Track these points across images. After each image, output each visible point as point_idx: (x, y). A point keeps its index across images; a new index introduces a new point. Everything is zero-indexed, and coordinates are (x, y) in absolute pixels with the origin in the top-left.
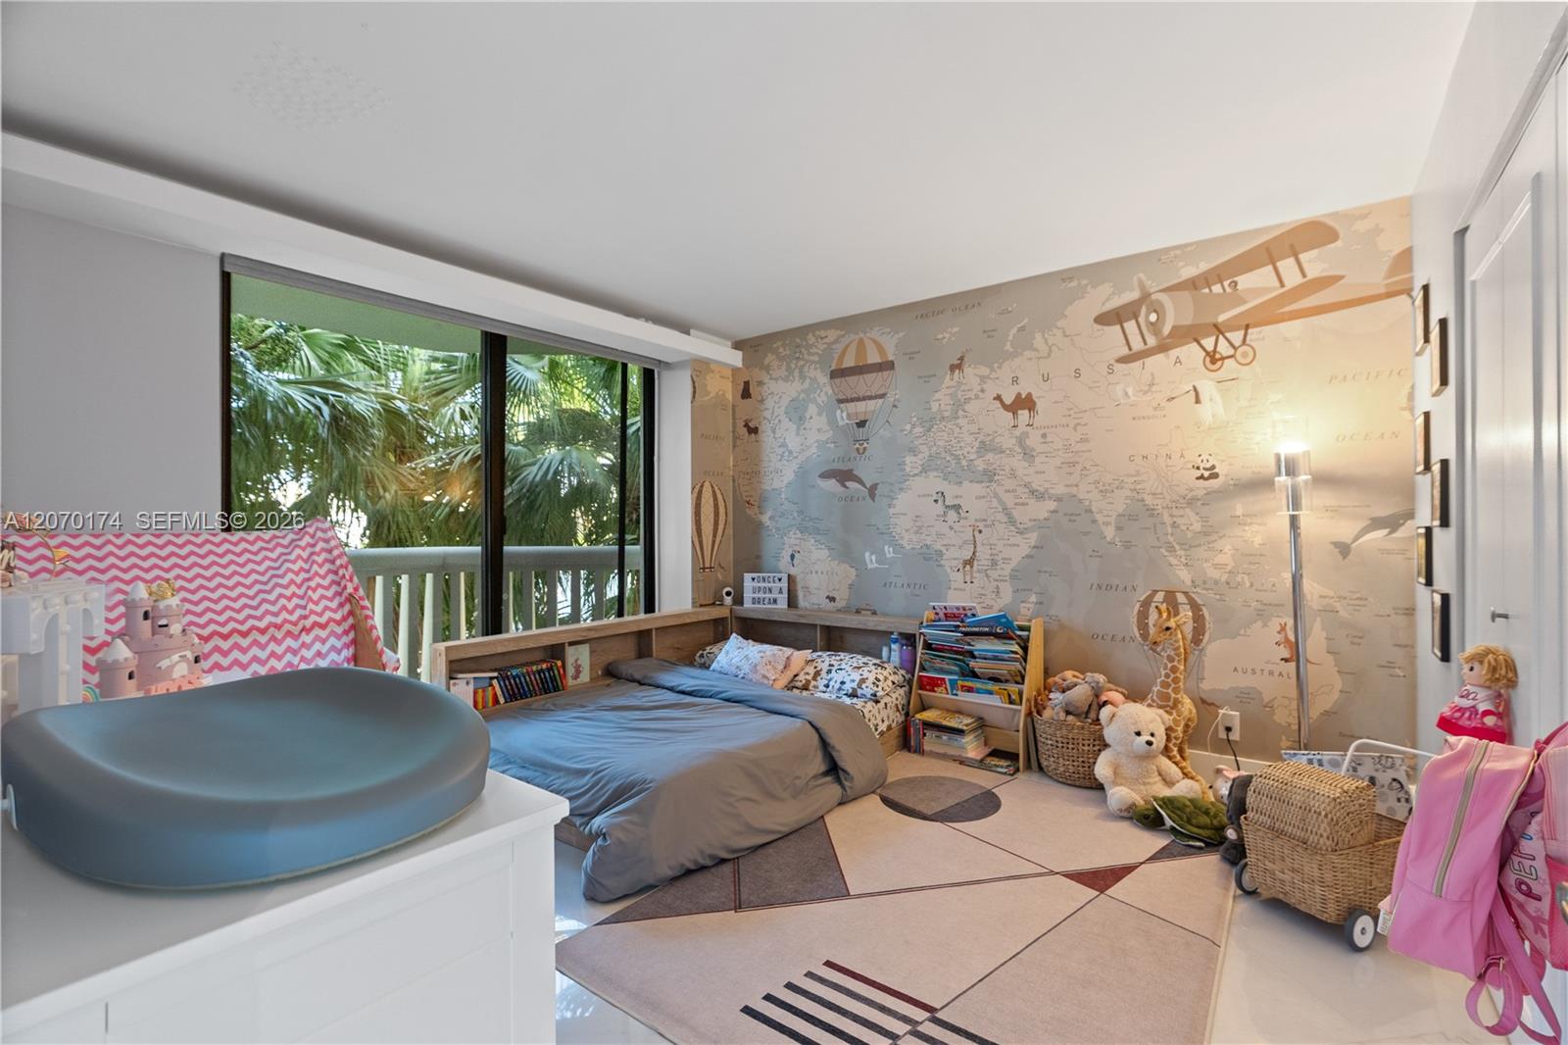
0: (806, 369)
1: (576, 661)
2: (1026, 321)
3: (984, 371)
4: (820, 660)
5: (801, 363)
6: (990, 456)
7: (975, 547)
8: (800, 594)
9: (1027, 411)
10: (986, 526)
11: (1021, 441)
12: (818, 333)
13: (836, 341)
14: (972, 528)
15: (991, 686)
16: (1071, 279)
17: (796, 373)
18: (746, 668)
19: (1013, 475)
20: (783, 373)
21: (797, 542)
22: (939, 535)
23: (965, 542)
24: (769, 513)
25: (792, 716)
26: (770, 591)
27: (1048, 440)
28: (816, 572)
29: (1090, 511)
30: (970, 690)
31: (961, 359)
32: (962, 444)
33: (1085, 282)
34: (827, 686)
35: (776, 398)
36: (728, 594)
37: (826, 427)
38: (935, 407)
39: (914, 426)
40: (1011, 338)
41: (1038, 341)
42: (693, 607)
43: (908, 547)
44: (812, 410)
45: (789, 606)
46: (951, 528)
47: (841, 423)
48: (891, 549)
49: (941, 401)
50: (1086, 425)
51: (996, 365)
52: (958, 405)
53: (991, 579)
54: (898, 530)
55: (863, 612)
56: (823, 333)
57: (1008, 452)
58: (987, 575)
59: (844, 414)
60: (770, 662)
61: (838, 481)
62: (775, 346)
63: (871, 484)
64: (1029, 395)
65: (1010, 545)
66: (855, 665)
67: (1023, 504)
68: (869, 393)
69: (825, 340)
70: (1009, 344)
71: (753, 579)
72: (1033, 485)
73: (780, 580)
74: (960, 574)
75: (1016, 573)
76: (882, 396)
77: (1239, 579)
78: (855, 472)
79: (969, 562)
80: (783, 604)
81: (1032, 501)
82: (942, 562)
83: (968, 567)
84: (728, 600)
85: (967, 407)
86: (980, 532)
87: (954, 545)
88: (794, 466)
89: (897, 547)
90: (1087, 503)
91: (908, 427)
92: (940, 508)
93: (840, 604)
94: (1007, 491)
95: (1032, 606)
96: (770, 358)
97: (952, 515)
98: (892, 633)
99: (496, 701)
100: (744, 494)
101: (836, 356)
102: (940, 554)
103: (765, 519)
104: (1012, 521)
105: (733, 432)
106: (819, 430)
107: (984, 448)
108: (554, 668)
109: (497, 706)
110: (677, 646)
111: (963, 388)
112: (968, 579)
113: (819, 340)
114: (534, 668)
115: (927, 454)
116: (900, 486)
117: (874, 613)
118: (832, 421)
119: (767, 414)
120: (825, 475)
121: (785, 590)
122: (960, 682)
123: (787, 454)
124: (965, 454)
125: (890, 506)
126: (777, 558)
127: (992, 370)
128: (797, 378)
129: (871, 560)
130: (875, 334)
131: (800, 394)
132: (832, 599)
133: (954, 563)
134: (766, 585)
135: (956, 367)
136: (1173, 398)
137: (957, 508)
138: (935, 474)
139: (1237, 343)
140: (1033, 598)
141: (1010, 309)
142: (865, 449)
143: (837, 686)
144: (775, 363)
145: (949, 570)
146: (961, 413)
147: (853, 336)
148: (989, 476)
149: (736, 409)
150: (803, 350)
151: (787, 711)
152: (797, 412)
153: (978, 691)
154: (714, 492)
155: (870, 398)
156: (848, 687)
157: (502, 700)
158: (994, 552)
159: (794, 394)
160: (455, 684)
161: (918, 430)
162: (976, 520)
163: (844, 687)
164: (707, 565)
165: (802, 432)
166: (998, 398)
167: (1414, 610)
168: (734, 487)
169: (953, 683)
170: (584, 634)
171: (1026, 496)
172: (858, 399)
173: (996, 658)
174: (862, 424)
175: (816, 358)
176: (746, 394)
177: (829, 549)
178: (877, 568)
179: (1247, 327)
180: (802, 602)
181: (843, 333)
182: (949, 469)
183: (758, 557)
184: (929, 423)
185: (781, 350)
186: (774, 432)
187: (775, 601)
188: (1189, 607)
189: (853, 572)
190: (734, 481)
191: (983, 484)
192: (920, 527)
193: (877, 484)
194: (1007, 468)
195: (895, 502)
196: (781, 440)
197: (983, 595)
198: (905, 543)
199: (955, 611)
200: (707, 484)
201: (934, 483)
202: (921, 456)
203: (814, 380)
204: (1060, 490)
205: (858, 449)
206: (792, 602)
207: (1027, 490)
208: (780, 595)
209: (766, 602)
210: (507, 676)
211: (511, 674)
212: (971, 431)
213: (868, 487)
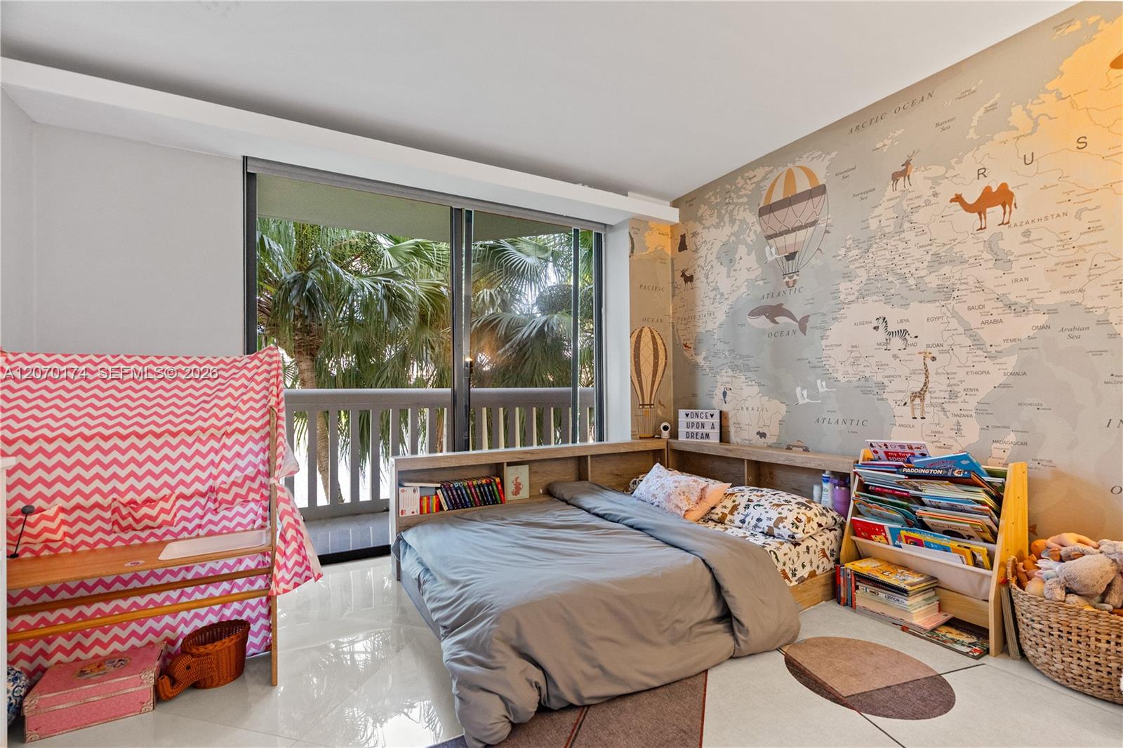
0: (735, 212)
1: (516, 479)
2: (998, 96)
3: (938, 170)
4: (739, 494)
5: (731, 207)
6: (946, 269)
7: (927, 378)
8: (732, 430)
9: (1000, 208)
10: (941, 352)
11: (990, 246)
12: (746, 174)
13: (764, 178)
14: (922, 355)
15: (946, 541)
16: (1070, 22)
17: (727, 218)
18: (661, 497)
19: (980, 287)
20: (715, 220)
21: (729, 379)
22: (880, 366)
23: (914, 372)
24: (704, 354)
25: (687, 551)
26: (703, 426)
27: (1031, 238)
28: (747, 409)
29: (1104, 322)
30: (918, 543)
31: (907, 164)
32: (909, 261)
33: (1092, 20)
34: (743, 522)
35: (709, 246)
36: (666, 428)
37: (755, 266)
38: (873, 224)
39: (849, 249)
40: (975, 123)
41: (1018, 116)
42: (632, 439)
43: (843, 380)
44: (742, 250)
45: (721, 440)
46: (895, 357)
47: (770, 259)
48: (824, 383)
49: (883, 215)
50: (1098, 207)
51: (953, 161)
52: (903, 218)
53: (948, 414)
54: (832, 362)
55: (793, 448)
56: (751, 174)
57: (972, 261)
58: (943, 410)
59: (773, 250)
61: (767, 317)
62: (707, 197)
63: (801, 317)
64: (1004, 186)
65: (976, 373)
66: (775, 502)
67: (995, 322)
68: (798, 224)
69: (753, 181)
70: (972, 131)
71: (687, 415)
72: (1010, 297)
73: (712, 416)
74: (908, 409)
75: (986, 407)
76: (813, 223)
78: (783, 307)
79: (920, 395)
80: (714, 438)
81: (1009, 318)
82: (885, 396)
83: (918, 401)
84: (665, 434)
85: (914, 218)
86: (934, 359)
87: (900, 376)
88: (725, 307)
89: (831, 381)
90: (1100, 312)
91: (842, 251)
92: (881, 335)
93: (770, 440)
94: (970, 309)
95: (1009, 447)
96: (703, 210)
97: (897, 342)
98: (824, 471)
99: (440, 508)
100: (682, 338)
101: (764, 193)
102: (882, 386)
103: (700, 360)
104: (978, 343)
105: (672, 283)
106: (748, 269)
107: (938, 261)
108: (493, 484)
109: (441, 512)
110: (616, 472)
111: (910, 196)
112: (918, 414)
113: (748, 181)
114: (475, 483)
115: (864, 279)
116: (835, 315)
117: (806, 450)
118: (761, 258)
119: (701, 262)
120: (754, 314)
121: (717, 426)
122: (903, 533)
123: (718, 296)
124: (913, 271)
125: (822, 338)
126: (711, 395)
127: (949, 167)
128: (727, 224)
129: (802, 396)
130: (804, 162)
131: (730, 237)
132: (763, 435)
133: (900, 396)
134: (699, 420)
135: (902, 174)
137: (903, 333)
138: (875, 298)
140: (1012, 437)
141: (973, 88)
142: (795, 281)
143: (754, 522)
144: (708, 212)
145: (893, 404)
146: (907, 225)
147: (781, 169)
148: (946, 292)
149: (675, 261)
150: (732, 195)
151: (681, 545)
152: (728, 256)
153: (928, 545)
154: (653, 338)
155: (800, 228)
156: (764, 525)
157: (445, 508)
158: (952, 382)
159: (725, 239)
160: (403, 491)
161: (855, 252)
162: (928, 346)
163: (760, 524)
164: (647, 402)
165: (732, 273)
166: (958, 199)
168: (673, 332)
169: (896, 534)
170: (521, 456)
171: (1000, 311)
172: (787, 232)
173: (953, 508)
174: (791, 257)
175: (745, 200)
176: (683, 247)
177: (760, 385)
178: (808, 403)
180: (733, 437)
181: (772, 168)
182: (892, 291)
183: (694, 395)
184: (866, 245)
185: (713, 198)
186: (707, 278)
187: (708, 436)
189: (783, 408)
190: (673, 328)
191: (937, 304)
192: (857, 358)
193: (809, 316)
194: (971, 281)
195: (828, 333)
196: (713, 284)
197: (938, 432)
198: (839, 376)
199: (898, 450)
200: (646, 330)
201: (873, 308)
202: (857, 281)
203: (743, 221)
204: (1053, 299)
205: (787, 283)
206: (724, 438)
207: (1001, 305)
208: (713, 431)
209: (699, 436)
210: (450, 488)
211: (454, 486)
212: (921, 245)
213: (798, 320)
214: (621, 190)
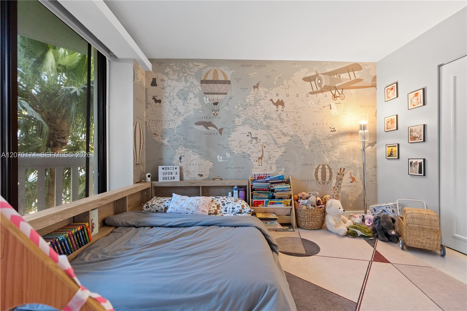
0: (188, 77)
2: (281, 75)
3: (267, 90)
4: (216, 200)
5: (186, 74)
6: (268, 120)
7: (263, 153)
8: (185, 175)
9: (281, 106)
10: (267, 145)
11: (279, 116)
12: (194, 63)
13: (204, 68)
14: (262, 146)
15: (280, 201)
16: (296, 64)
17: (183, 78)
19: (276, 127)
20: (176, 77)
21: (183, 152)
22: (249, 148)
23: (259, 151)
24: (167, 139)
26: (171, 173)
27: (288, 116)
28: (193, 165)
29: (301, 140)
30: (273, 203)
31: (258, 84)
32: (258, 115)
33: (300, 66)
35: (172, 88)
36: (149, 176)
37: (198, 103)
38: (247, 100)
39: (239, 107)
40: (276, 80)
41: (285, 82)
42: (134, 185)
44: (191, 95)
45: (180, 180)
46: (254, 146)
47: (206, 102)
48: (229, 154)
49: (250, 98)
50: (300, 112)
51: (271, 89)
52: (257, 101)
53: (268, 164)
54: (232, 146)
55: (216, 180)
56: (197, 64)
57: (275, 119)
58: (267, 163)
59: (208, 99)
60: (203, 204)
61: (204, 126)
62: (171, 65)
63: (220, 128)
64: (282, 100)
65: (276, 152)
67: (280, 138)
68: (219, 92)
69: (198, 67)
70: (275, 82)
71: (163, 169)
72: (283, 131)
73: (176, 168)
74: (257, 162)
75: (278, 161)
76: (225, 94)
77: (341, 160)
78: (212, 123)
79: (261, 158)
80: (177, 179)
81: (283, 137)
82: (250, 158)
83: (260, 160)
84: (149, 179)
85: (260, 102)
86: (265, 147)
87: (255, 152)
88: (182, 118)
89: (232, 153)
90: (300, 138)
91: (237, 107)
92: (249, 138)
93: (205, 177)
94: (274, 133)
95: (283, 172)
96: (168, 70)
97: (254, 141)
98: (234, 186)
100: (152, 130)
101: (204, 75)
102: (249, 155)
103: (165, 142)
104: (276, 143)
105: (146, 101)
106: (195, 104)
107: (266, 117)
108: (85, 228)
111: (258, 95)
112: (260, 164)
113: (195, 66)
114: (73, 232)
115: (244, 118)
116: (233, 129)
117: (221, 179)
118: (201, 101)
119: (167, 95)
120: (198, 124)
121: (178, 173)
122: (270, 201)
123: (178, 113)
124: (259, 119)
125: (228, 137)
126: (172, 159)
127: (269, 90)
128: (183, 81)
129: (220, 159)
130: (222, 68)
131: (185, 87)
132: (201, 175)
133: (255, 159)
134: (170, 171)
135: (256, 87)
136: (324, 107)
137: (256, 138)
138: (248, 125)
139: (340, 93)
140: (283, 170)
141: (276, 70)
142: (217, 114)
144: (171, 73)
145: (253, 161)
146: (257, 104)
147: (212, 68)
148: (268, 127)
149: (148, 90)
150: (186, 69)
152: (183, 95)
153: (276, 204)
155: (220, 94)
158: (270, 154)
159: (182, 88)
161: (240, 108)
162: (263, 143)
164: (138, 163)
165: (186, 104)
166: (271, 100)
167: (376, 166)
168: (146, 126)
169: (267, 202)
170: (100, 203)
171: (281, 135)
172: (214, 94)
173: (282, 191)
174: (216, 104)
175: (194, 74)
176: (154, 83)
177: (200, 154)
178: (222, 161)
179: (343, 89)
180: (185, 177)
181: (207, 65)
182: (253, 124)
183: (161, 159)
184: (245, 106)
185: (175, 67)
186: (170, 103)
187: (174, 178)
188: (328, 169)
189: (211, 164)
190: (146, 124)
191: (266, 130)
192: (241, 146)
193: (223, 128)
194: (275, 125)
195: (230, 135)
196: (175, 107)
197: (266, 170)
198: (235, 152)
199: (263, 176)
200: (138, 123)
201: (247, 129)
202: (242, 118)
203: (192, 83)
204: (292, 133)
205: (214, 114)
206: (181, 178)
207: (281, 133)
208: (176, 175)
209: (170, 178)
210: (56, 242)
211: (59, 239)
212: (262, 111)
213: (219, 129)
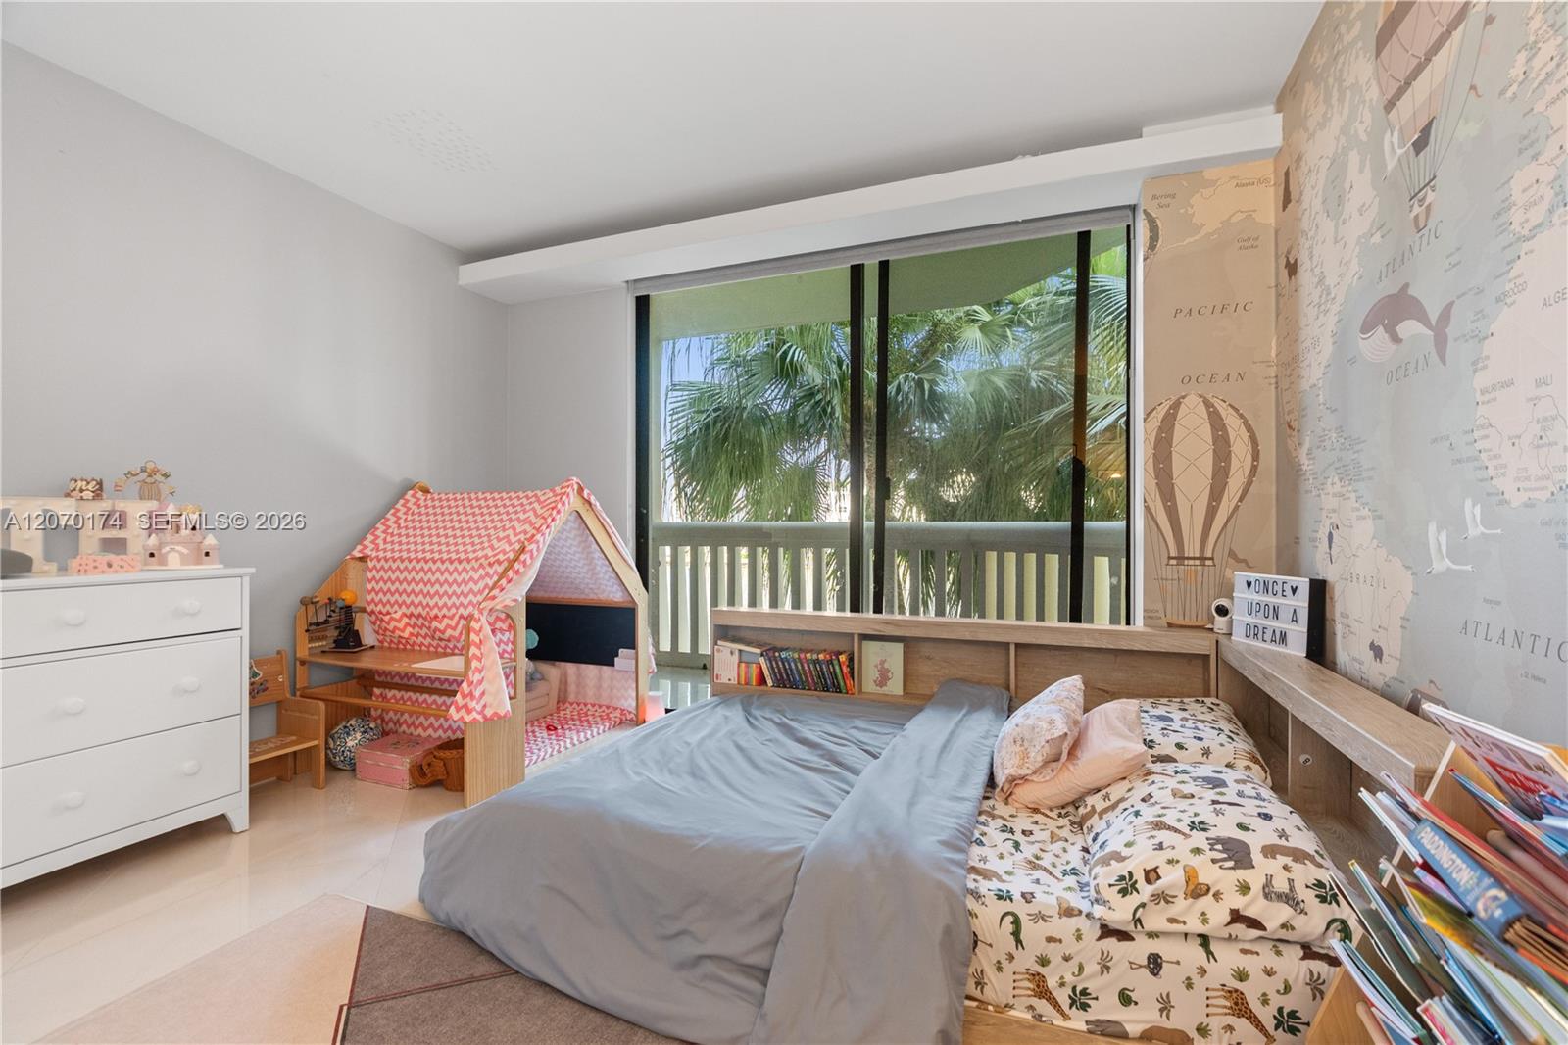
0: (1345, 72)
1: (883, 662)
5: (1340, 62)
8: (1339, 630)
17: (1335, 95)
20: (1321, 110)
21: (1336, 503)
24: (1308, 443)
26: (1276, 613)
28: (1358, 579)
35: (1314, 178)
36: (1220, 611)
37: (1370, 195)
39: (1533, 51)
42: (1144, 625)
43: (1517, 500)
44: (1353, 164)
45: (1310, 653)
47: (1390, 165)
54: (1494, 441)
55: (1423, 703)
59: (1396, 136)
61: (1386, 329)
62: (1313, 57)
71: (1249, 585)
73: (1294, 590)
76: (1463, 14)
78: (1410, 291)
80: (1297, 646)
84: (1221, 624)
88: (1332, 321)
89: (1492, 502)
93: (1389, 668)
99: (762, 681)
100: (1286, 409)
103: (1304, 456)
105: (1276, 286)
106: (1361, 210)
108: (835, 662)
109: (763, 688)
110: (1100, 685)
114: (809, 655)
116: (1501, 286)
118: (1378, 171)
119: (1305, 221)
120: (1367, 325)
121: (1304, 617)
123: (1324, 297)
125: (1475, 368)
126: (1312, 542)
128: (1336, 106)
131: (1338, 140)
132: (1378, 653)
134: (1270, 599)
142: (1428, 210)
144: (1313, 97)
149: (1279, 236)
152: (1336, 190)
154: (1215, 416)
155: (1442, 43)
157: (770, 683)
159: (1332, 149)
160: (719, 651)
161: (1546, 53)
164: (1192, 549)
165: (1340, 231)
172: (1418, 71)
174: (1423, 140)
175: (1358, 30)
176: (1286, 198)
177: (1375, 516)
178: (1449, 569)
180: (1340, 650)
183: (1297, 540)
185: (1319, 56)
186: (1312, 258)
187: (1283, 638)
189: (1409, 583)
190: (1277, 387)
192: (1547, 424)
193: (1452, 304)
195: (1486, 349)
196: (1319, 269)
200: (1190, 401)
202: (1552, 148)
203: (1356, 86)
205: (1417, 219)
208: (1293, 627)
209: (1268, 636)
210: (775, 656)
211: (780, 655)
213: (1434, 323)
214: (1126, 130)
